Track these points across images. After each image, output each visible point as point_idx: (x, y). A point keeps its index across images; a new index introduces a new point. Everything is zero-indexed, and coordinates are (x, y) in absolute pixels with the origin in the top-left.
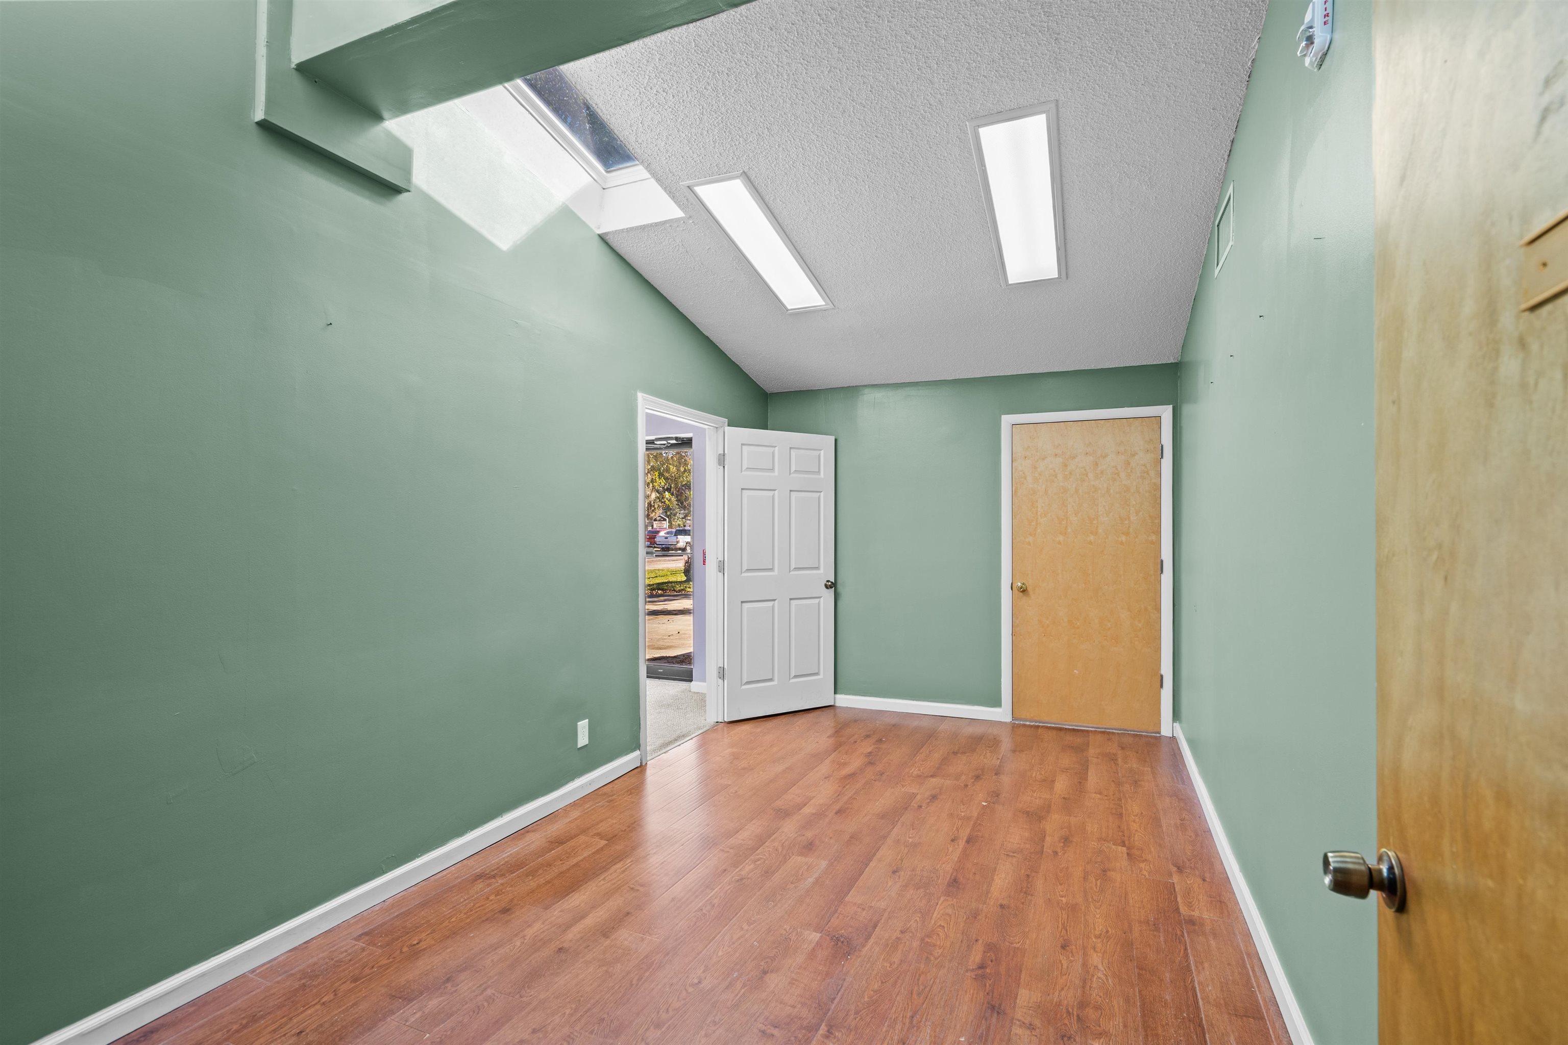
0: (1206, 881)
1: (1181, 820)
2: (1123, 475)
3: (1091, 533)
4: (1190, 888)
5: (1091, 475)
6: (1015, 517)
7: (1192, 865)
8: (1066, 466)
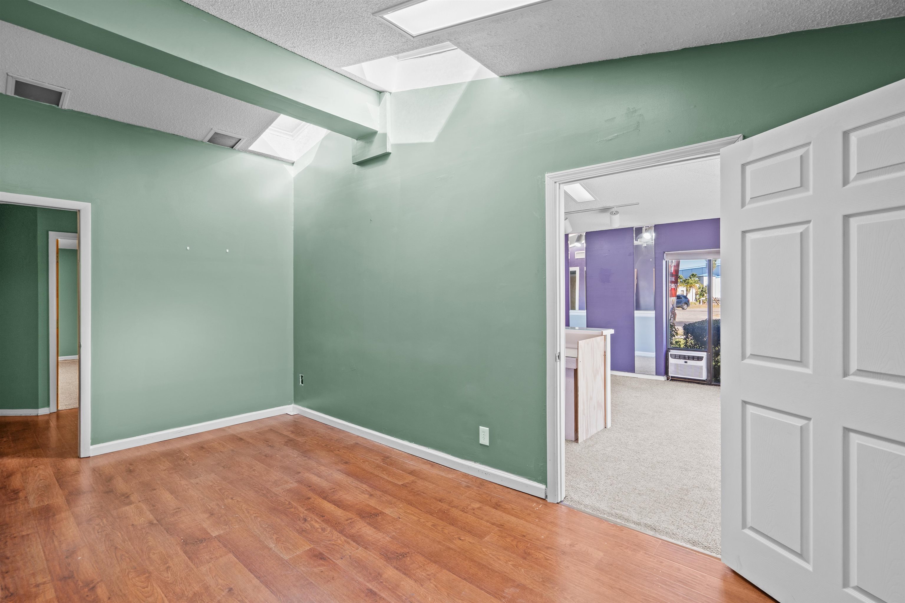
0: (131, 525)
1: (169, 567)
4: (141, 516)
7: (144, 531)
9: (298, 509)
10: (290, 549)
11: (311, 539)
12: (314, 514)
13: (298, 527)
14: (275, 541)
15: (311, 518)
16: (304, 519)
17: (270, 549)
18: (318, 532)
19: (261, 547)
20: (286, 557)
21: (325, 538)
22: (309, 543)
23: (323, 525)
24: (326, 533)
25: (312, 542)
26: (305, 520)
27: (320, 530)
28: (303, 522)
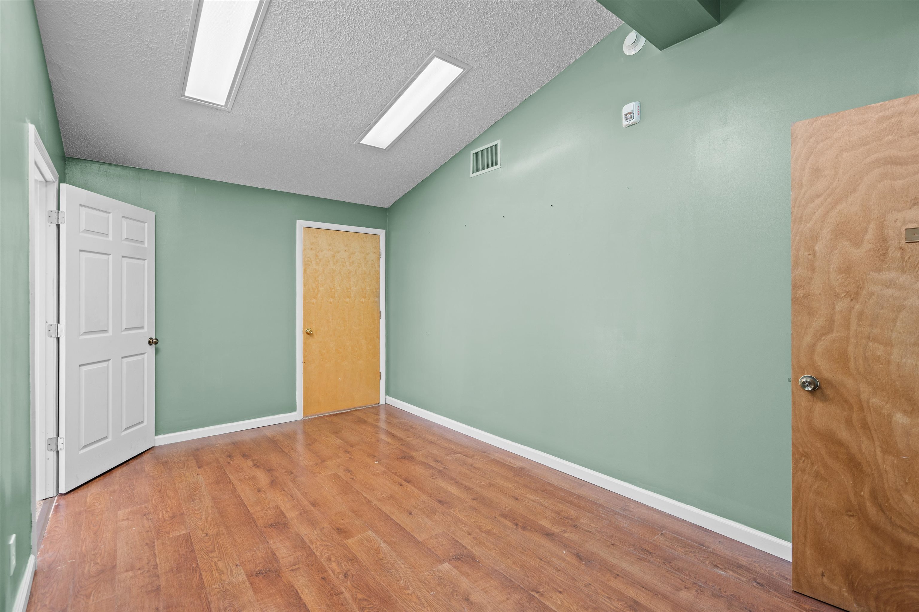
2: (363, 264)
3: (348, 297)
5: (347, 263)
6: (305, 287)
8: (334, 256)
9: (352, 596)
10: (366, 540)
11: (345, 549)
12: (333, 585)
13: (356, 565)
14: (381, 550)
15: (338, 577)
16: (347, 577)
17: (385, 541)
18: (335, 556)
19: (393, 544)
20: (370, 533)
21: (330, 549)
22: (348, 545)
23: (328, 565)
24: (328, 555)
25: (344, 546)
26: (346, 575)
27: (333, 559)
28: (349, 573)
